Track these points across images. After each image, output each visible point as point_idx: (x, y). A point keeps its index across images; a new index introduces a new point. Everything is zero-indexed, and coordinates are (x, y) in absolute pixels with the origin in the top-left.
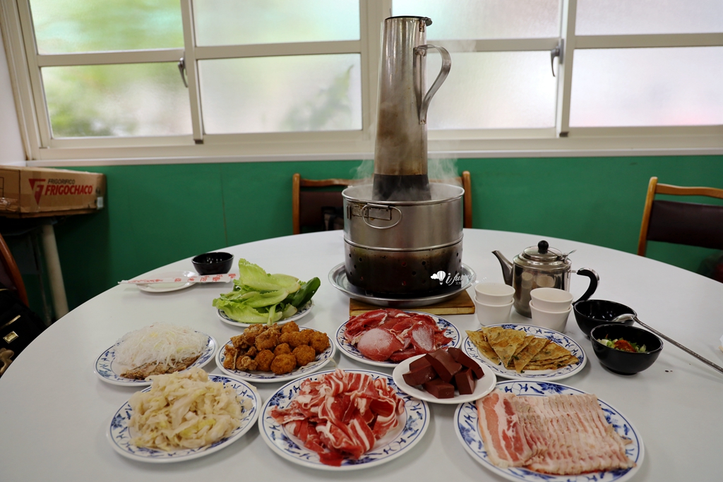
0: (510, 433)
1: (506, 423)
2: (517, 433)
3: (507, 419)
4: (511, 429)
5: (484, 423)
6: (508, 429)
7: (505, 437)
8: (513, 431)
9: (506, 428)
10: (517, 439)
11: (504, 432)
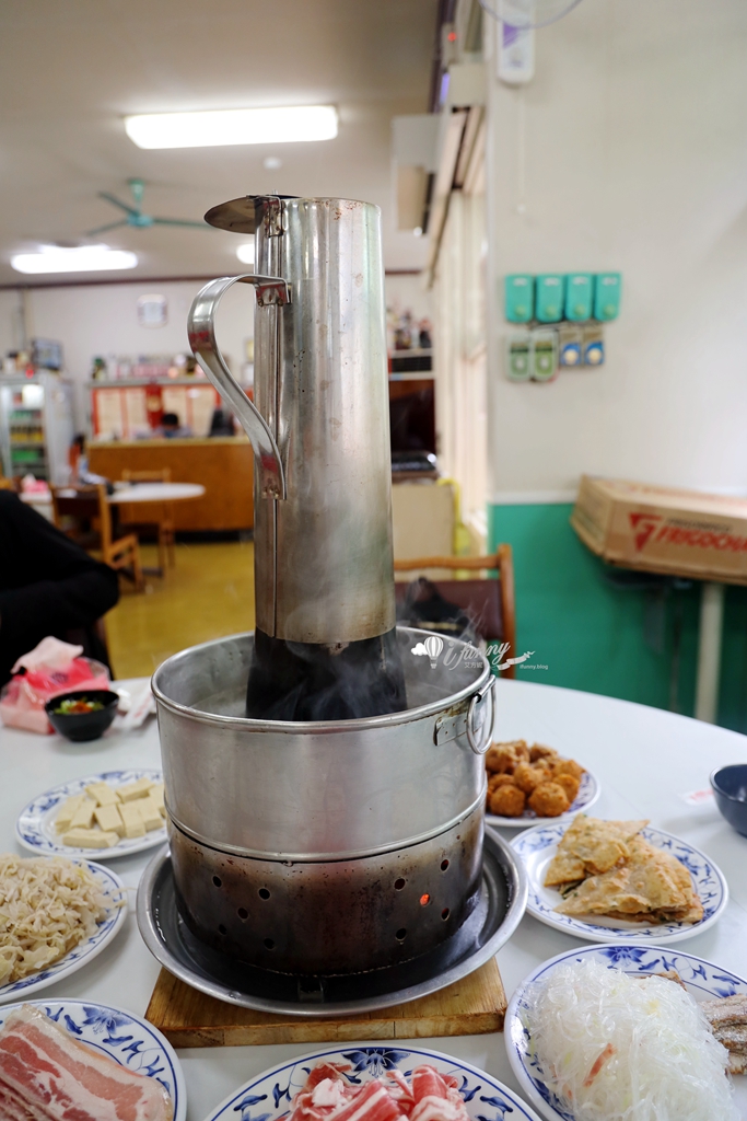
0: (43, 1078)
1: (66, 1091)
2: (31, 1087)
3: (70, 1100)
4: (48, 1088)
5: (106, 1069)
6: (52, 1083)
7: (47, 1067)
8: (42, 1086)
9: (59, 1083)
10: (25, 1078)
11: (57, 1075)
